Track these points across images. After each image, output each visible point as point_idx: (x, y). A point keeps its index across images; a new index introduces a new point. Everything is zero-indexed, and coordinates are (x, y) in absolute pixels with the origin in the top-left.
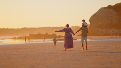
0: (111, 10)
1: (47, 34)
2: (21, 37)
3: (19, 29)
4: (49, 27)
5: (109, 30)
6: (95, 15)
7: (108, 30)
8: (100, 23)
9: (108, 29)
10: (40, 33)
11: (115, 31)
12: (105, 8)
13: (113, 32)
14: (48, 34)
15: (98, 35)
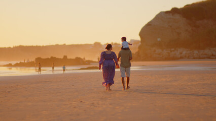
0: (177, 16)
1: (65, 57)
2: (21, 63)
3: (10, 48)
4: (65, 45)
5: (174, 51)
6: (149, 24)
7: (171, 51)
8: (159, 39)
9: (173, 49)
10: (54, 56)
11: (184, 52)
12: (167, 12)
13: (181, 53)
14: (68, 57)
15: (155, 60)
